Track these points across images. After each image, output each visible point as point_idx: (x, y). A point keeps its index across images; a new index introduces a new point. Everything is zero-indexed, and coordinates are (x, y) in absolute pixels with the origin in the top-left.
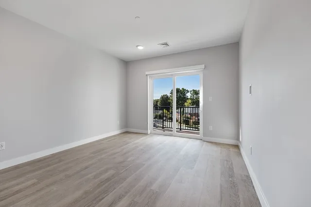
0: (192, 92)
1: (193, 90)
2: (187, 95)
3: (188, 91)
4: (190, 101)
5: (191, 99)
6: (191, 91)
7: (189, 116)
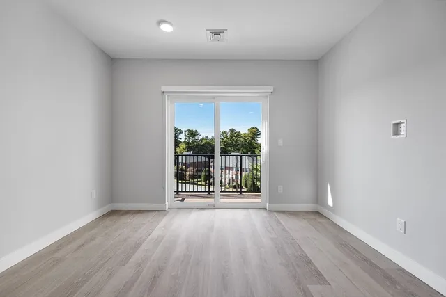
0: (187, 133)
1: (189, 130)
2: (180, 136)
3: (181, 132)
4: (184, 146)
5: (185, 142)
6: (185, 131)
7: (184, 167)
